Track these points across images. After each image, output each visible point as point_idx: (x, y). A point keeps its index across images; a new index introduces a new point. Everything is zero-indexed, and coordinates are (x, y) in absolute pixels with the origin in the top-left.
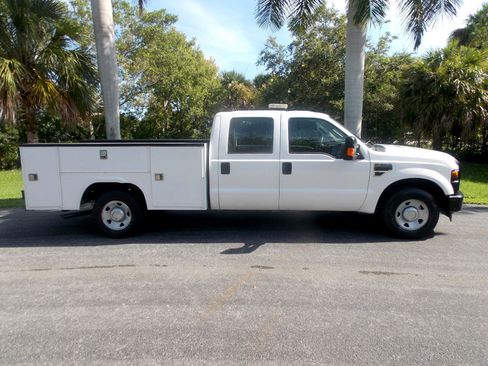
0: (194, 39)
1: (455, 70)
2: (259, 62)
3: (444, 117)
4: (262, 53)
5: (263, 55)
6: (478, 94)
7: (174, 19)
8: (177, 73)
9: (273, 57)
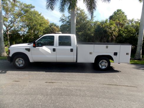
0: (41, 13)
1: (107, 26)
2: (60, 21)
3: (104, 38)
4: (60, 18)
5: (61, 19)
6: (112, 32)
7: (34, 7)
8: (35, 23)
9: (64, 19)
